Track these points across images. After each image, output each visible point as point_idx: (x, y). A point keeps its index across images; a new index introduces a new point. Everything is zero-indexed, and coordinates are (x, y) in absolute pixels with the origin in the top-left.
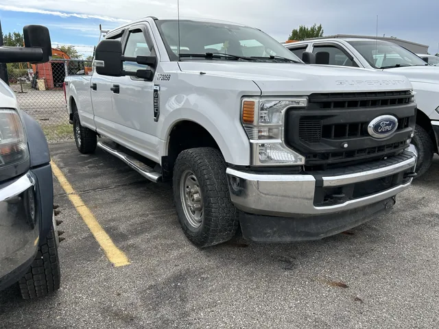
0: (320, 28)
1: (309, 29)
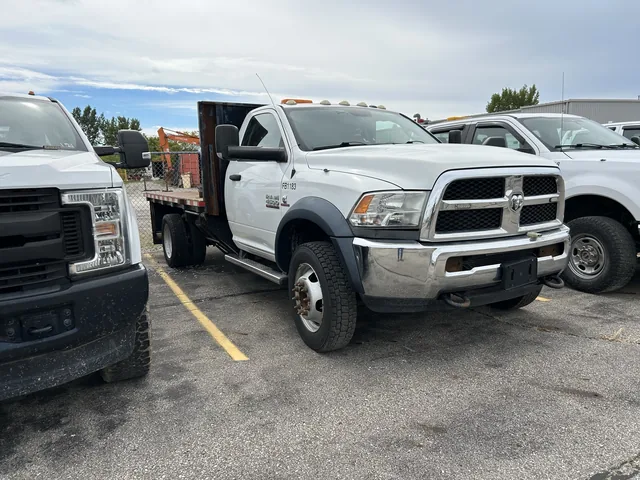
0: (533, 90)
1: (518, 92)
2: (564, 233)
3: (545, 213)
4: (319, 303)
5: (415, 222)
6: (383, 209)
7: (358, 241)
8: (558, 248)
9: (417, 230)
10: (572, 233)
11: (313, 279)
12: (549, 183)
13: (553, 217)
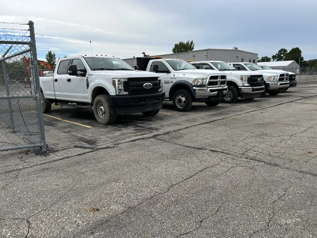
0: (192, 43)
1: (185, 43)
2: (227, 87)
3: (223, 83)
4: (184, 101)
5: (204, 84)
6: (198, 82)
7: (194, 88)
8: (226, 89)
9: (205, 85)
10: (228, 87)
11: (182, 97)
12: (224, 77)
13: (224, 84)
